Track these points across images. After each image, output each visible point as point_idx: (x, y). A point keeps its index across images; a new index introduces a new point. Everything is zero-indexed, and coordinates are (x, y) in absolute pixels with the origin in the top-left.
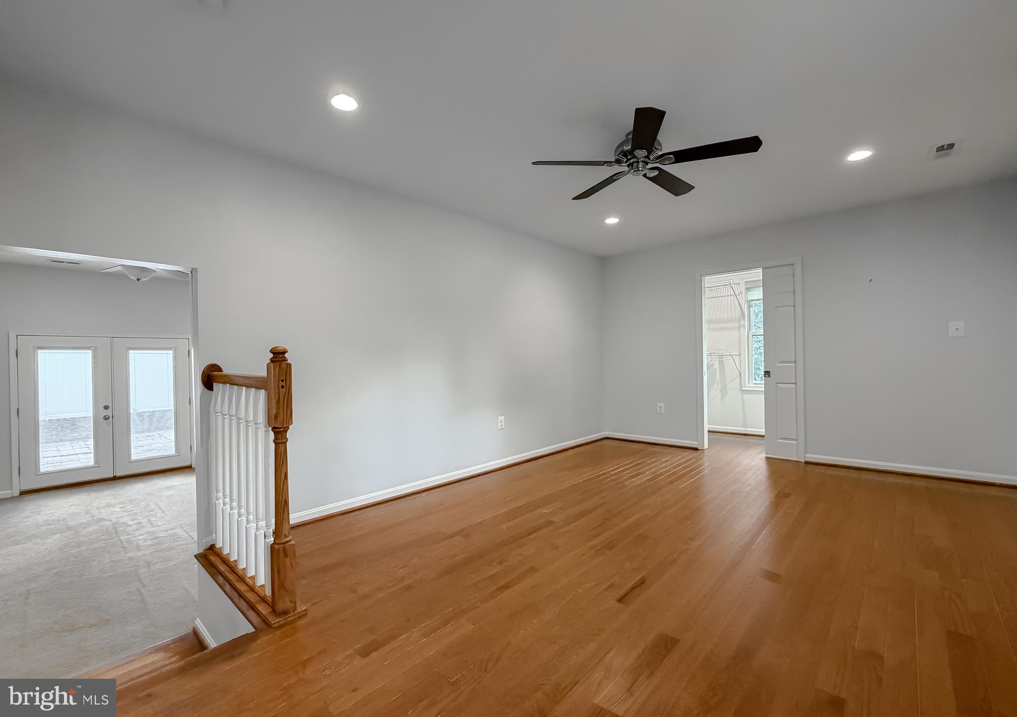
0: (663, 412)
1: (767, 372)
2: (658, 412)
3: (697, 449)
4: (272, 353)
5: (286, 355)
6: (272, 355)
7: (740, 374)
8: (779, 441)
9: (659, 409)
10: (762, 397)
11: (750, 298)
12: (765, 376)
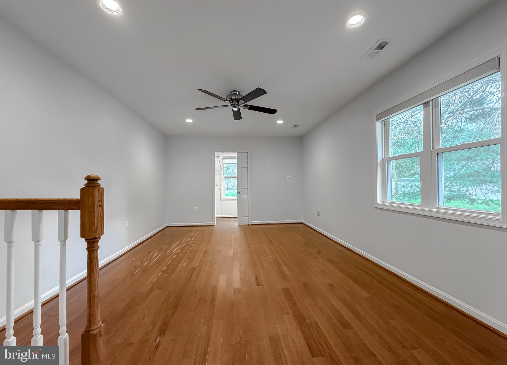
0: (197, 211)
1: (238, 192)
2: (195, 211)
3: (212, 226)
4: (88, 180)
5: (99, 182)
6: (86, 182)
7: (220, 193)
8: (242, 218)
9: (195, 210)
10: (236, 202)
11: (224, 163)
12: (238, 194)
